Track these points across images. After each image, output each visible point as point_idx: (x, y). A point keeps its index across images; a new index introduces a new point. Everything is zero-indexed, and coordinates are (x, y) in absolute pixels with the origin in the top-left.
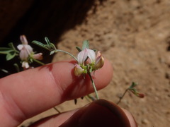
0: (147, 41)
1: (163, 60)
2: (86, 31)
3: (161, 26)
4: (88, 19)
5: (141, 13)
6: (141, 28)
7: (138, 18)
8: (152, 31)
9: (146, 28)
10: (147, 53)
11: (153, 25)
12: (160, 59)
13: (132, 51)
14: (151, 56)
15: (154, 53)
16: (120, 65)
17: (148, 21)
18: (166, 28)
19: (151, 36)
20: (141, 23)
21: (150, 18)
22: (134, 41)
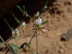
0: (53, 35)
1: (58, 44)
2: (28, 27)
3: (59, 30)
4: (30, 22)
5: (52, 24)
6: (51, 30)
7: (50, 25)
8: (55, 32)
9: (53, 30)
10: (52, 40)
11: (56, 29)
12: (57, 44)
13: (46, 38)
14: (54, 42)
15: (55, 41)
16: (41, 44)
17: (54, 27)
18: (61, 31)
19: (55, 33)
20: (51, 28)
21: (55, 26)
22: (47, 34)
